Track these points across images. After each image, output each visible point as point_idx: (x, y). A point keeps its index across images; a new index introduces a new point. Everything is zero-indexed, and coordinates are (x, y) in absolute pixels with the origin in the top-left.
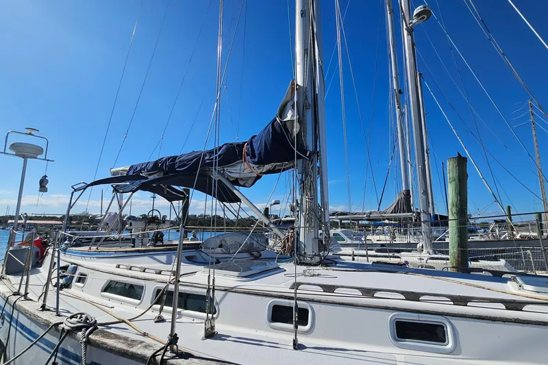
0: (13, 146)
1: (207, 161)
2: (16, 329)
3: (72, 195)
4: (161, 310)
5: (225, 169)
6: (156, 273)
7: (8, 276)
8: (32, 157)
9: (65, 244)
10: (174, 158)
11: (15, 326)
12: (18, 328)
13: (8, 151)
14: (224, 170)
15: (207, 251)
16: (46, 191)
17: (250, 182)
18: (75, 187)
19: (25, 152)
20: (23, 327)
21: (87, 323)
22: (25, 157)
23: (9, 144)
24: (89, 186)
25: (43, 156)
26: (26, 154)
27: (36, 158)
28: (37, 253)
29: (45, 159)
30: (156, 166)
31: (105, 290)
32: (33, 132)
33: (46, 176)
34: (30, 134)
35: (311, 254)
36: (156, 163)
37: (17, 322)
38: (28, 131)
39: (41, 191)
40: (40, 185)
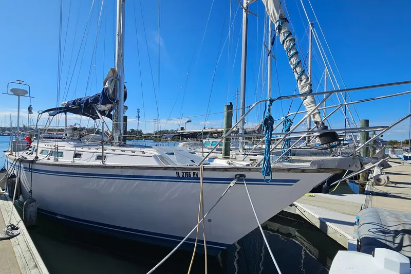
0: (12, 90)
8: (22, 96)
10: (81, 99)
13: (10, 93)
16: (32, 113)
19: (18, 93)
22: (18, 96)
23: (10, 89)
24: (43, 112)
25: (28, 95)
27: (24, 96)
29: (29, 97)
30: (74, 103)
32: (21, 82)
33: (31, 106)
34: (20, 83)
36: (74, 101)
38: (19, 82)
39: (29, 113)
40: (29, 110)
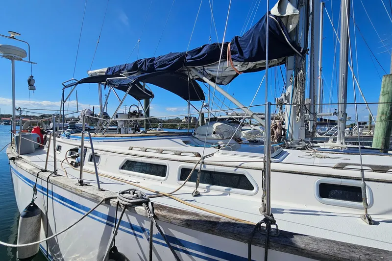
0: (1, 48)
1: (189, 61)
2: (53, 198)
3: (64, 91)
4: (197, 186)
5: (206, 68)
6: (176, 154)
7: (22, 156)
8: (18, 59)
9: (68, 131)
10: (153, 60)
11: (51, 196)
12: (54, 197)
14: (204, 69)
15: (201, 137)
16: (36, 89)
17: (227, 80)
18: (65, 84)
20: (63, 199)
21: (143, 198)
22: (11, 58)
24: (79, 82)
25: (27, 59)
26: (13, 55)
27: (21, 60)
28: (38, 138)
29: (29, 62)
30: (136, 67)
31: (122, 168)
32: (16, 36)
33: (32, 77)
34: (13, 38)
35: (298, 140)
36: (135, 65)
37: (52, 193)
38: (11, 35)
39: (30, 89)
40: (29, 84)
